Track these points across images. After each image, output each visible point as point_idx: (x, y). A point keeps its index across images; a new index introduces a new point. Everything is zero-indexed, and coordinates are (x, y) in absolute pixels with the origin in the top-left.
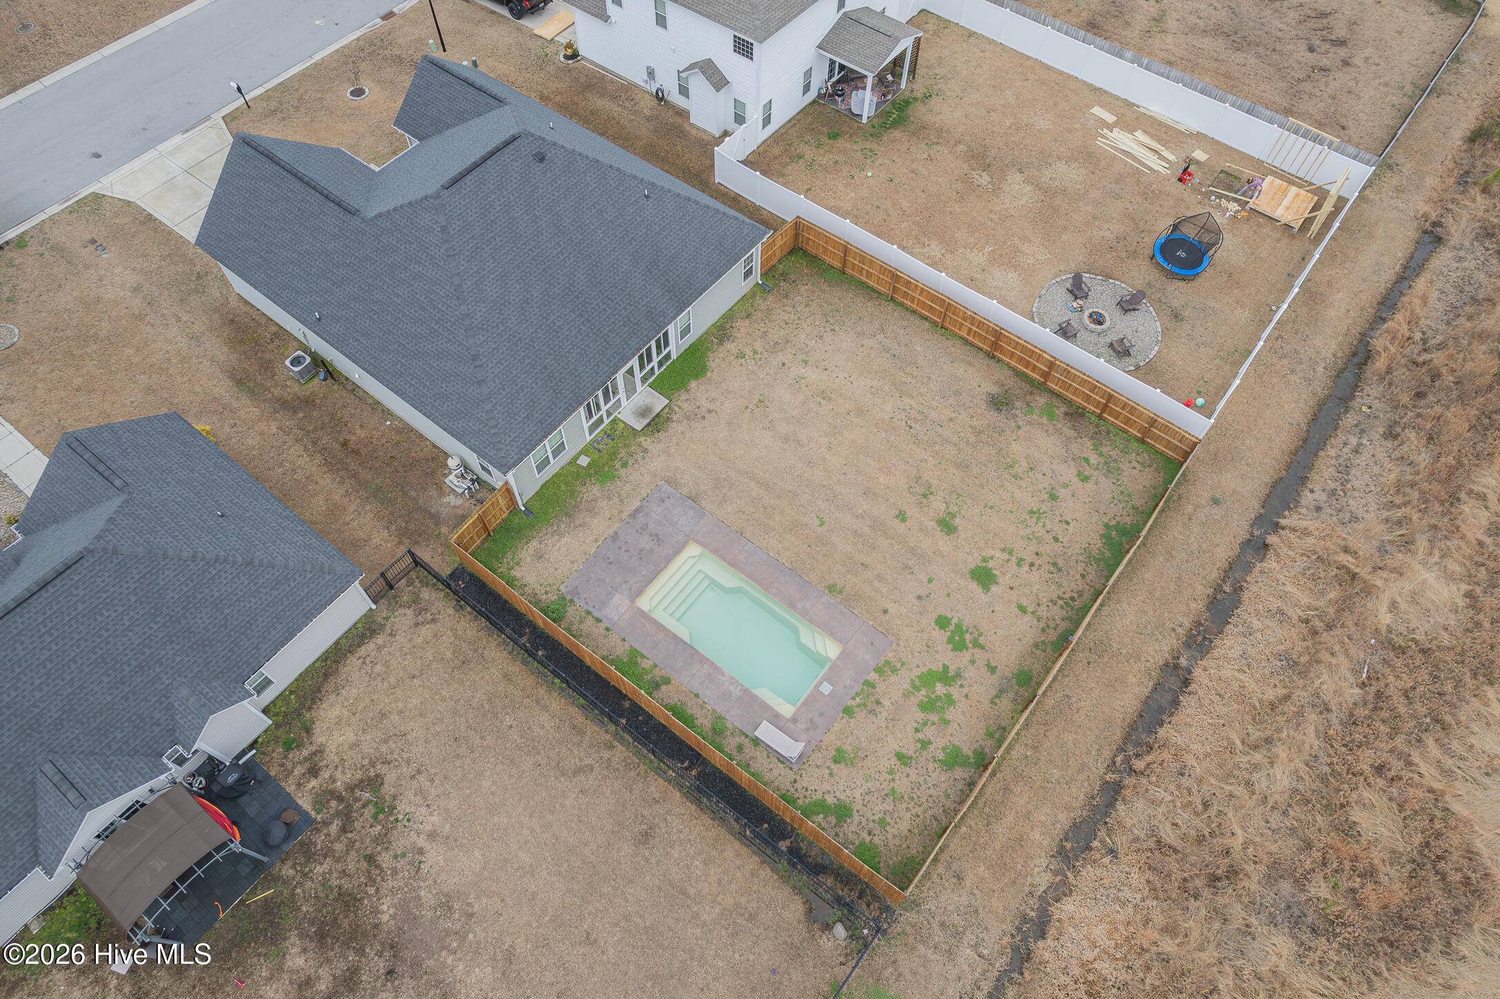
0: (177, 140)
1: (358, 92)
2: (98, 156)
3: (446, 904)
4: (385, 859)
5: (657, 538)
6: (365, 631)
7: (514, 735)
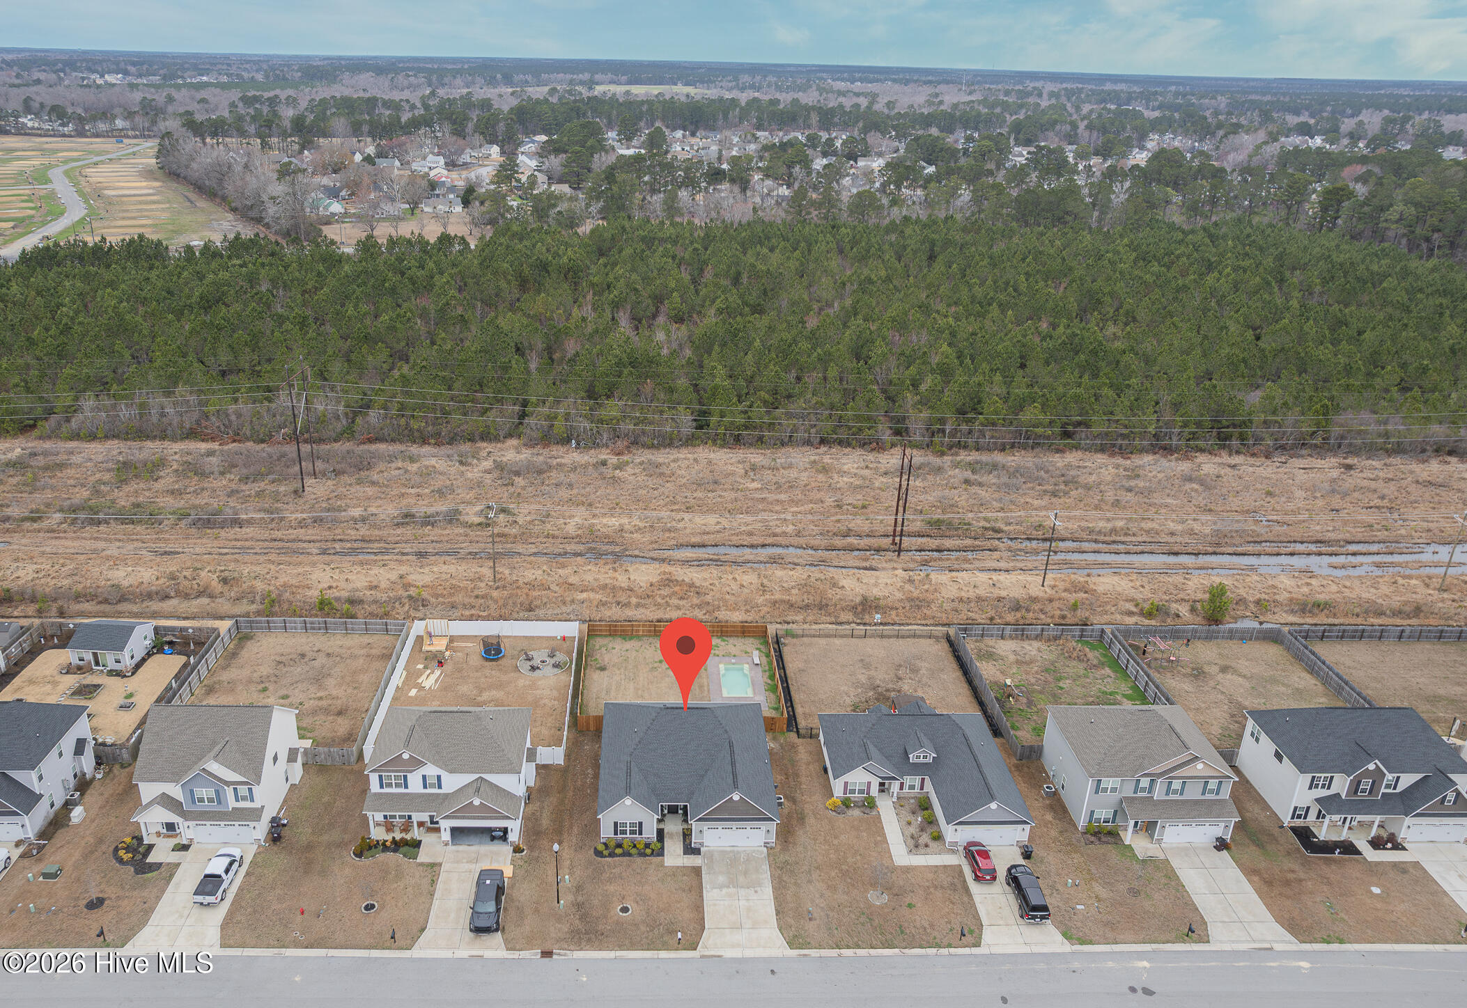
1: (625, 910)
2: (772, 972)
4: (863, 700)
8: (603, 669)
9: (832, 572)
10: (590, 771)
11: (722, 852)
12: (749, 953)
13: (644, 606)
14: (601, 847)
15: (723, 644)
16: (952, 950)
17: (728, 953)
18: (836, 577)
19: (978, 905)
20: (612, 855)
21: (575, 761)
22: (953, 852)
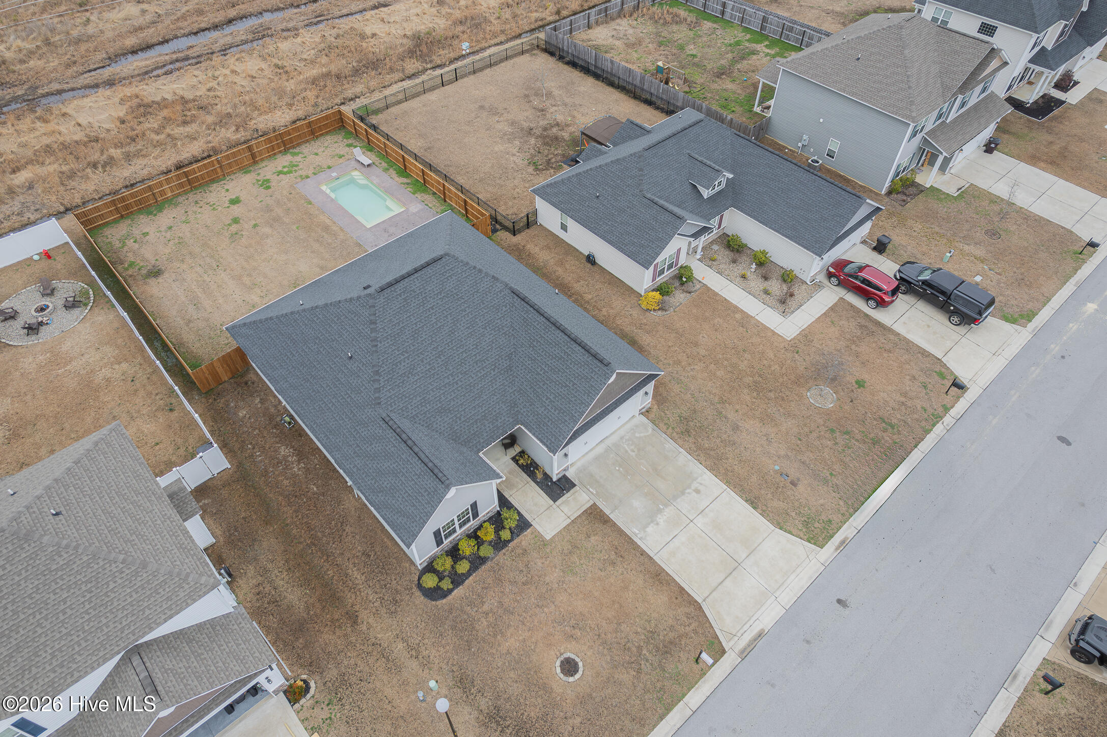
1: (569, 667)
2: (840, 602)
4: (533, 152)
8: (156, 273)
9: (345, 24)
10: (284, 451)
11: (597, 458)
12: (787, 597)
13: (138, 154)
14: (430, 581)
15: (298, 158)
16: (953, 412)
17: (767, 618)
18: (356, 26)
19: (910, 337)
20: (458, 580)
21: (242, 448)
22: (818, 286)
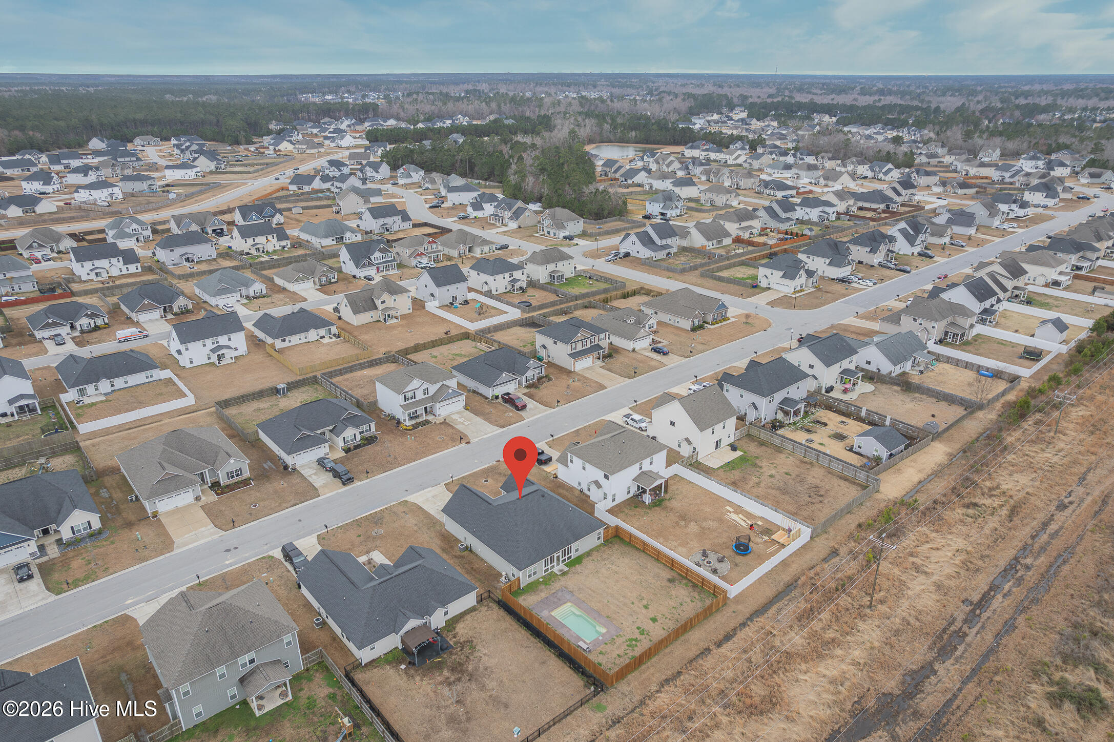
0: (430, 489)
1: (487, 480)
3: (486, 669)
5: (559, 600)
6: (472, 610)
7: (511, 637)
